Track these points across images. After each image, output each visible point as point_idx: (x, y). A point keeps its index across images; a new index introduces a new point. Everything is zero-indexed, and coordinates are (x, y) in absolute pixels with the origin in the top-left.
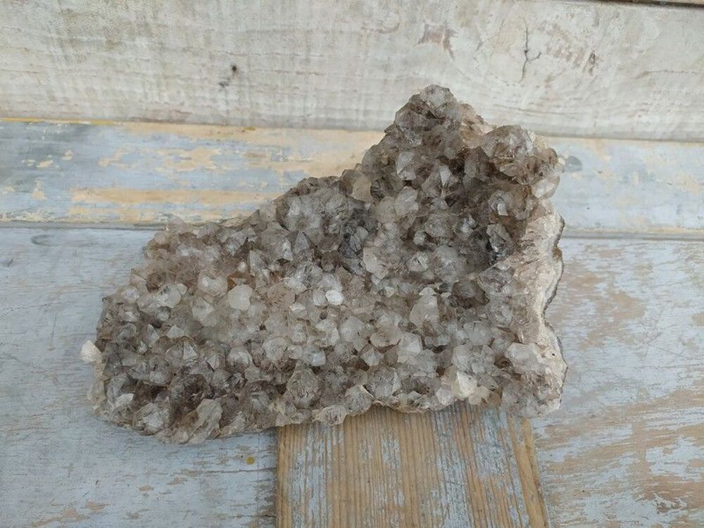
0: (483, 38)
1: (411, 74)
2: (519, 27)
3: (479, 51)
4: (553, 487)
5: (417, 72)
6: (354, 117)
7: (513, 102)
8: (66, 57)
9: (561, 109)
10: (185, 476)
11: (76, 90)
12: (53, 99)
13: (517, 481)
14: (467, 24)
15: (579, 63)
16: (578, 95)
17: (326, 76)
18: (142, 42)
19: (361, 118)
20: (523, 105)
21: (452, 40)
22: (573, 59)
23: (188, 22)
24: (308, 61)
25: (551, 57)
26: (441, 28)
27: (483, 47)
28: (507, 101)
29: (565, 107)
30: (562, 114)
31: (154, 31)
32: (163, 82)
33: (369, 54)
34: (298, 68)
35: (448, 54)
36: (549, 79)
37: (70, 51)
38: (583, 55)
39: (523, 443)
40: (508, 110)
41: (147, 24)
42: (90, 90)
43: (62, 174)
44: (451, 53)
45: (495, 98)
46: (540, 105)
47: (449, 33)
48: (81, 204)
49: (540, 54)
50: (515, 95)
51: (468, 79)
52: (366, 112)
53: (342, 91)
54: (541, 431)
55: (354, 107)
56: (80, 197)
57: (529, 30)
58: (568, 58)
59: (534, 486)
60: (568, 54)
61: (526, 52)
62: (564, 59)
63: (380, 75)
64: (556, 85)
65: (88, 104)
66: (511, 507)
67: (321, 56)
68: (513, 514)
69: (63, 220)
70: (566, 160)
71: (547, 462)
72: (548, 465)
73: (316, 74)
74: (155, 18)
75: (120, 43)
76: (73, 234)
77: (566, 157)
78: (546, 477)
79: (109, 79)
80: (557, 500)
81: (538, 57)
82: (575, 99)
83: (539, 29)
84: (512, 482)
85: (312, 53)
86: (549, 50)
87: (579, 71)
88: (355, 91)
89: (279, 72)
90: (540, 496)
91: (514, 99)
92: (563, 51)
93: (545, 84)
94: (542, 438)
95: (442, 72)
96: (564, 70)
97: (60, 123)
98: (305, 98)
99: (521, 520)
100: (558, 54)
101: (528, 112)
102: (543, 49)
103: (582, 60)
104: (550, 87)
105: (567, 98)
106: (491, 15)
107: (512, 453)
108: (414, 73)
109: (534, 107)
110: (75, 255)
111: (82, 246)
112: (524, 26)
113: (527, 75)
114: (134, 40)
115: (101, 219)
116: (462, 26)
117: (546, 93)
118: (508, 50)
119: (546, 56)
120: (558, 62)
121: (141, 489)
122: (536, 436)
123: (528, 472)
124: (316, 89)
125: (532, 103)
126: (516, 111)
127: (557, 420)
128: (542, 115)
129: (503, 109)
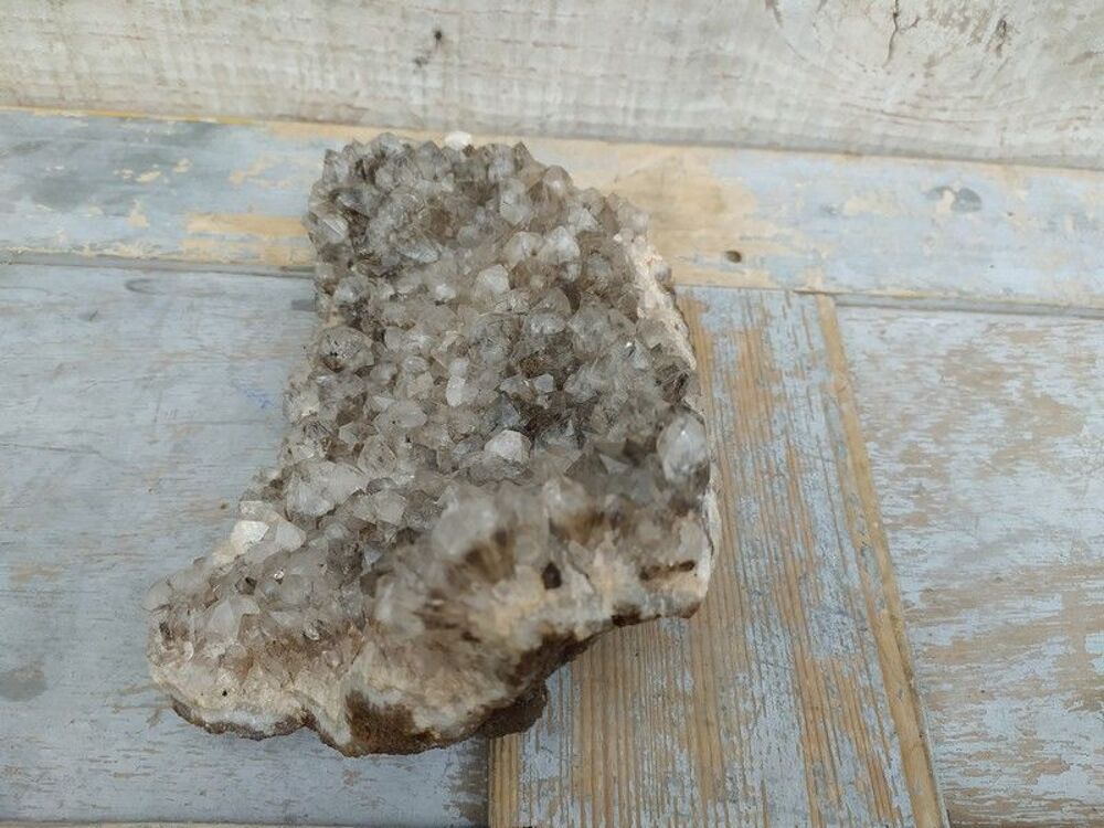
1: (712, 49)
3: (822, 13)
4: (933, 682)
5: (721, 44)
6: (618, 120)
7: (872, 99)
8: (186, 13)
9: (948, 113)
11: (198, 68)
12: (162, 81)
13: (875, 667)
15: (979, 35)
16: (975, 92)
17: (579, 50)
19: (631, 122)
20: (888, 106)
22: (971, 28)
24: (552, 24)
25: (935, 26)
27: (827, 6)
28: (865, 98)
29: (956, 110)
30: (950, 122)
32: (330, 56)
33: (649, 15)
34: (536, 35)
35: (773, 16)
36: (931, 63)
38: (988, 20)
39: (885, 612)
40: (864, 112)
42: (220, 69)
43: (174, 192)
44: (778, 14)
45: (843, 91)
46: (916, 106)
48: (202, 235)
49: (918, 19)
50: (875, 88)
51: (803, 58)
52: (639, 113)
53: (603, 76)
54: (914, 597)
55: (620, 103)
56: (200, 224)
58: (963, 27)
59: (903, 678)
60: (962, 20)
61: (895, 15)
62: (957, 29)
63: (664, 49)
64: (941, 72)
65: (213, 91)
66: (865, 706)
67: (574, 16)
68: (869, 716)
69: (175, 257)
70: (955, 194)
71: (924, 644)
72: (925, 649)
73: (564, 46)
76: (189, 279)
77: (957, 190)
78: (922, 666)
79: (247, 50)
80: (938, 703)
81: (914, 25)
82: (972, 98)
84: (868, 670)
85: (559, 11)
86: (932, 12)
87: (980, 49)
88: (624, 76)
89: (507, 42)
90: (912, 691)
91: (874, 94)
92: (955, 15)
93: (925, 70)
94: (916, 607)
95: (762, 46)
96: (955, 47)
97: (171, 120)
98: (545, 87)
99: (881, 727)
100: (946, 20)
101: (895, 117)
102: (923, 11)
103: (985, 29)
104: (932, 75)
105: (959, 96)
107: (868, 624)
108: (719, 48)
109: (906, 109)
110: (191, 308)
111: (202, 296)
113: (895, 54)
115: (233, 258)
117: (926, 85)
118: (866, 12)
119: (927, 23)
120: (946, 34)
122: (906, 605)
123: (893, 654)
124: (562, 72)
125: (903, 103)
126: (878, 115)
127: (940, 582)
128: (918, 123)
129: (855, 111)
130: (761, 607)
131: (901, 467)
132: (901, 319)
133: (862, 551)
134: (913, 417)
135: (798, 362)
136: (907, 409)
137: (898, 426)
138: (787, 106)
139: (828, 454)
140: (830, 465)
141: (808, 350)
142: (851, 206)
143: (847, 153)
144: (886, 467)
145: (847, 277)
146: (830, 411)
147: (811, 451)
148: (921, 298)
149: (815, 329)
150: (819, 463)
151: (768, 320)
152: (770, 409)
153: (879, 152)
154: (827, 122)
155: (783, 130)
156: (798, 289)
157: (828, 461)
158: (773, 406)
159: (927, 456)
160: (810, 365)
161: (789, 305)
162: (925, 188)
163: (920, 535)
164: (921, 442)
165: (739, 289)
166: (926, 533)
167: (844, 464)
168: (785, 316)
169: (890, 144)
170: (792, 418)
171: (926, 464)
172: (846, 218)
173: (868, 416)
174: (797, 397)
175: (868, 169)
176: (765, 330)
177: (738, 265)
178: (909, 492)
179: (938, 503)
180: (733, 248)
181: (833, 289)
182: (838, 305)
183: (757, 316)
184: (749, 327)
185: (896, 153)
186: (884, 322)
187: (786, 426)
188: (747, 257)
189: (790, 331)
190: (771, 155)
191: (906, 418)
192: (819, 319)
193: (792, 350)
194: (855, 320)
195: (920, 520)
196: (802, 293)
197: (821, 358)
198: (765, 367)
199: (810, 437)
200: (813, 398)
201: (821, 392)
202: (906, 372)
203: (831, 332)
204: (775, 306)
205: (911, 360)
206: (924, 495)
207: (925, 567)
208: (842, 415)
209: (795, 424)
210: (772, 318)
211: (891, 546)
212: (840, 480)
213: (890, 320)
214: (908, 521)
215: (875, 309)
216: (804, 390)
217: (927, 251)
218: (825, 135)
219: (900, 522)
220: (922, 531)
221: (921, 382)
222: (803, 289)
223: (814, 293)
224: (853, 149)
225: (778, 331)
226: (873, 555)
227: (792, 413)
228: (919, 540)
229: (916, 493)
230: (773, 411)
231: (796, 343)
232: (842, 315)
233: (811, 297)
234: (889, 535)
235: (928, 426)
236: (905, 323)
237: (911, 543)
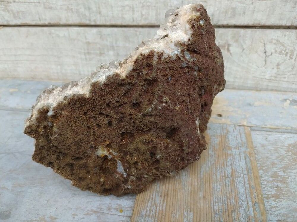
0: (245, 46)
2: (260, 42)
3: (243, 53)
8: (86, 59)
9: (286, 79)
10: (92, 213)
12: (80, 74)
14: (237, 41)
15: (292, 57)
16: (294, 73)
18: (111, 53)
20: (267, 77)
21: (231, 48)
22: (289, 55)
23: (127, 45)
25: (278, 55)
26: (225, 43)
27: (245, 51)
28: (260, 75)
29: (288, 78)
30: (287, 81)
31: (116, 48)
35: (229, 54)
36: (278, 65)
37: (88, 56)
38: (293, 53)
40: (260, 79)
41: (113, 46)
44: (231, 54)
45: (253, 73)
46: (276, 77)
47: (229, 45)
49: (272, 53)
50: (262, 72)
51: (240, 65)
57: (265, 43)
58: (286, 55)
60: (285, 53)
61: (265, 52)
62: (284, 55)
64: (282, 67)
70: (290, 101)
74: (116, 43)
75: (104, 53)
77: (291, 99)
81: (271, 55)
82: (292, 74)
83: (270, 42)
86: (276, 51)
87: (293, 61)
91: (263, 74)
92: (283, 52)
93: (276, 67)
95: (227, 62)
96: (285, 60)
100: (280, 53)
101: (270, 80)
102: (273, 51)
103: (293, 55)
104: (279, 68)
105: (289, 74)
106: (247, 37)
109: (273, 78)
112: (262, 41)
113: (267, 63)
114: (108, 52)
116: (234, 42)
117: (278, 71)
118: (256, 52)
119: (275, 54)
120: (281, 57)
121: (72, 215)
125: (272, 76)
126: (264, 80)
127: (284, 218)
128: (277, 82)
129: (257, 79)
130: (218, 219)
131: (271, 179)
132: (273, 135)
133: (255, 204)
134: (276, 164)
135: (237, 145)
136: (274, 161)
137: (270, 166)
138: (236, 78)
139: (245, 172)
140: (246, 176)
141: (240, 142)
142: (257, 103)
143: (257, 90)
144: (266, 178)
145: (254, 122)
146: (247, 160)
147: (239, 171)
148: (279, 129)
149: (243, 136)
150: (242, 175)
151: (228, 133)
152: (227, 158)
153: (267, 90)
154: (250, 82)
155: (236, 84)
156: (239, 125)
157: (245, 174)
158: (228, 157)
159: (280, 176)
160: (241, 146)
161: (235, 129)
162: (280, 99)
163: (277, 201)
164: (278, 172)
165: (220, 124)
166: (279, 201)
167: (251, 176)
168: (234, 132)
169: (270, 88)
170: (234, 160)
171: (280, 179)
172: (255, 106)
173: (260, 162)
174: (236, 155)
175: (263, 94)
176: (227, 135)
177: (221, 118)
178: (274, 187)
179: (284, 191)
180: (220, 113)
181: (250, 125)
182: (251, 130)
183: (225, 131)
184: (222, 134)
185: (272, 90)
186: (267, 135)
187: (232, 163)
188: (223, 115)
189: (235, 136)
190: (233, 90)
191: (273, 164)
192: (245, 133)
193: (235, 141)
194: (257, 134)
195: (277, 197)
196: (240, 126)
197: (245, 144)
198: (226, 146)
199: (240, 167)
200: (241, 155)
201: (244, 154)
202: (274, 150)
203: (248, 137)
204: (231, 129)
205: (276, 147)
206: (279, 188)
207: (278, 212)
208: (251, 161)
209: (235, 163)
210: (230, 132)
211: (266, 204)
212: (249, 181)
213: (269, 135)
214: (273, 196)
215: (264, 132)
216: (239, 153)
217: (281, 116)
218: (249, 85)
219: (270, 196)
220: (278, 200)
221: (279, 153)
222: (240, 125)
223: (244, 126)
224: (258, 89)
225: (231, 136)
226: (259, 206)
227: (234, 159)
228: (276, 203)
229: (276, 187)
230: (228, 158)
231: (237, 139)
232: (253, 133)
233: (242, 127)
234: (265, 200)
235: (281, 167)
236: (274, 136)
237: (274, 204)
